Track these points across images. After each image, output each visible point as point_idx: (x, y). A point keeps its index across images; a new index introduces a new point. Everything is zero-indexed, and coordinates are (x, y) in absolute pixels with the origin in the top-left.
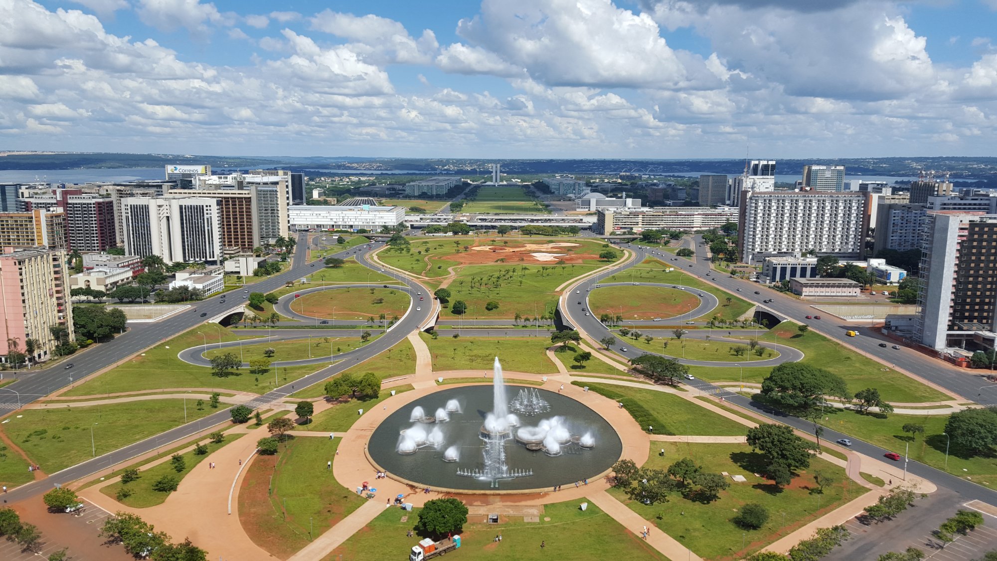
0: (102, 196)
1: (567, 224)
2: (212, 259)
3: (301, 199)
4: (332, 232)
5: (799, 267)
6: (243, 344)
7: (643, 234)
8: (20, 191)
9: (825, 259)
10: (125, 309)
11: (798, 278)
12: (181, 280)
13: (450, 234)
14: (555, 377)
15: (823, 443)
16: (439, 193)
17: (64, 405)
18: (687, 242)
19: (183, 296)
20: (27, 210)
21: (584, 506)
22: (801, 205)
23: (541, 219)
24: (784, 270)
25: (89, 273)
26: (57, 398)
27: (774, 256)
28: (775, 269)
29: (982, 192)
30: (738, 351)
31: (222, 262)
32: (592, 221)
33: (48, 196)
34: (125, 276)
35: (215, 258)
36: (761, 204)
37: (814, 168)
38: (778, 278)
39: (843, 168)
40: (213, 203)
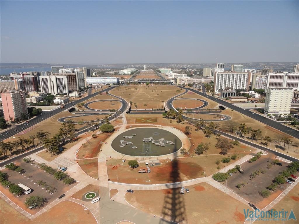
0: (34, 76)
1: (166, 82)
3: (90, 75)
5: (231, 93)
6: (75, 117)
8: (10, 74)
9: (238, 91)
10: (42, 107)
11: (230, 96)
12: (57, 99)
20: (13, 80)
22: (231, 76)
24: (226, 94)
25: (32, 98)
27: (224, 90)
28: (224, 94)
31: (68, 94)
32: (173, 81)
33: (18, 76)
34: (42, 98)
35: (67, 93)
36: (220, 76)
37: (235, 65)
38: (225, 97)
39: (243, 65)
40: (65, 77)
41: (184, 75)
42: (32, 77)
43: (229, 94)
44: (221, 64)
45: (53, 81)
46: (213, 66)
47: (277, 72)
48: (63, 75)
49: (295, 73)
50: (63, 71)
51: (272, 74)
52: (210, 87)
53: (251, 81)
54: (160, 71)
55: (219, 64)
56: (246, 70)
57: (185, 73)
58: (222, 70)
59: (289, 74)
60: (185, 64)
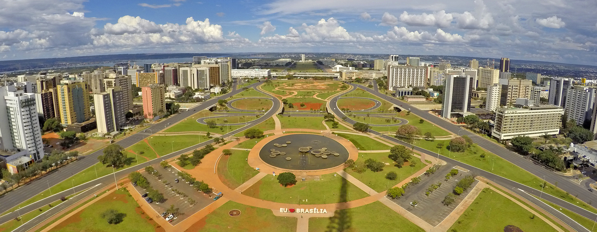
0: (175, 67)
1: (329, 76)
2: (207, 88)
3: (235, 66)
4: (245, 79)
5: (407, 92)
6: (217, 117)
7: (355, 79)
8: (152, 66)
9: (415, 89)
10: (180, 104)
11: (407, 95)
12: (197, 95)
13: (287, 79)
14: (326, 131)
15: (414, 151)
16: (283, 64)
17: (164, 135)
18: (371, 83)
19: (198, 100)
20: (153, 72)
21: (335, 175)
22: (407, 70)
23: (320, 74)
24: (402, 92)
25: (170, 92)
26: (162, 133)
27: (399, 88)
28: (399, 92)
29: (459, 67)
30: (388, 121)
31: (210, 89)
32: (338, 75)
33: (159, 68)
34: (180, 94)
35: (208, 87)
36: (395, 70)
37: (411, 58)
38: (400, 96)
39: (419, 58)
40: (208, 69)
41: (351, 68)
42: (172, 69)
43: (405, 92)
44: (395, 56)
45: (193, 74)
46: (386, 57)
47: (455, 68)
48: (205, 65)
49: (472, 69)
50: (205, 62)
51: (450, 69)
52: (382, 83)
53: (429, 77)
54: (322, 62)
55: (392, 56)
56: (423, 64)
57: (353, 66)
58: (396, 64)
59: (466, 71)
60: (352, 54)
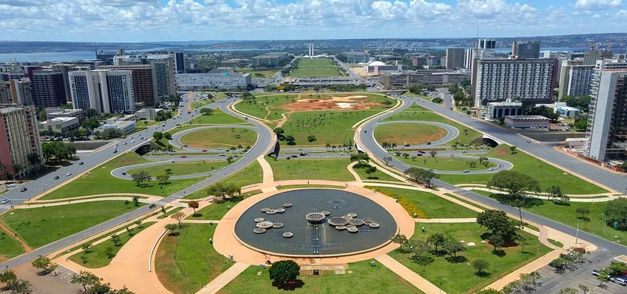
0: (55, 70)
2: (128, 111)
5: (510, 109)
6: (152, 165)
7: (410, 87)
9: (527, 103)
11: (510, 116)
12: (110, 124)
14: (354, 184)
16: (273, 63)
17: (41, 206)
18: (439, 93)
19: (111, 133)
22: (512, 68)
24: (501, 111)
25: (51, 121)
26: (36, 202)
27: (495, 102)
28: (495, 110)
30: (472, 164)
31: (133, 113)
34: (74, 123)
36: (487, 67)
37: (520, 43)
38: (497, 116)
39: (539, 43)
40: (128, 74)
42: (50, 73)
43: (507, 110)
44: (488, 40)
45: (99, 84)
52: (462, 94)
55: (483, 40)
56: (547, 54)
57: (405, 62)
60: (403, 40)
